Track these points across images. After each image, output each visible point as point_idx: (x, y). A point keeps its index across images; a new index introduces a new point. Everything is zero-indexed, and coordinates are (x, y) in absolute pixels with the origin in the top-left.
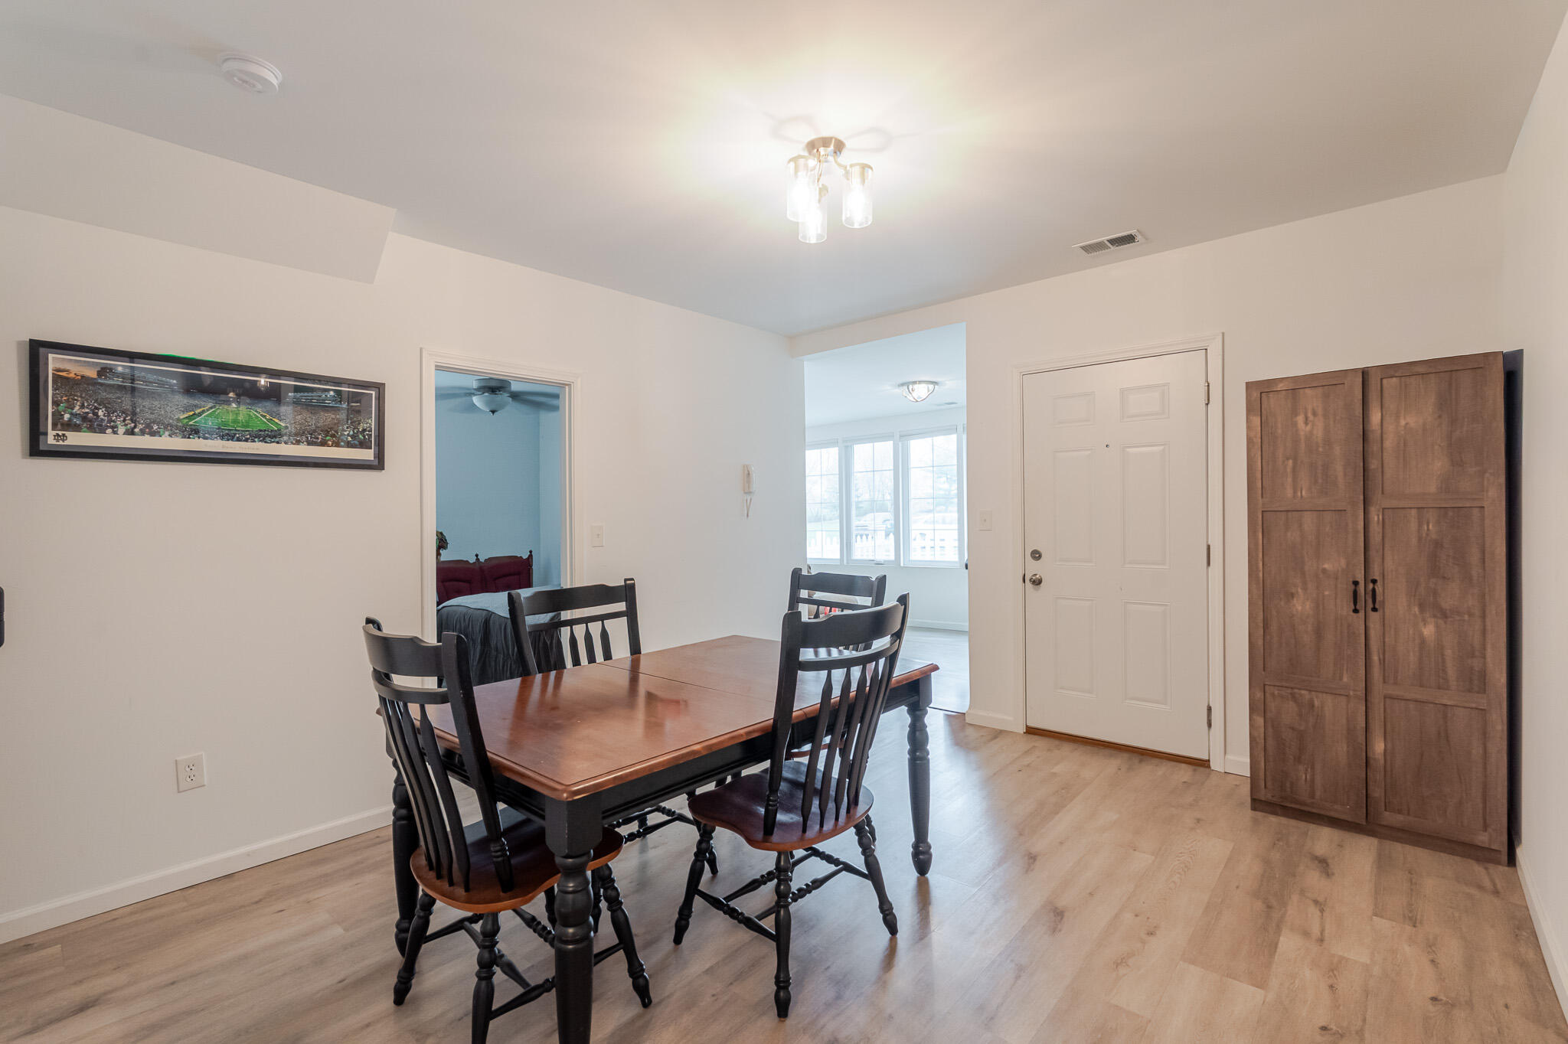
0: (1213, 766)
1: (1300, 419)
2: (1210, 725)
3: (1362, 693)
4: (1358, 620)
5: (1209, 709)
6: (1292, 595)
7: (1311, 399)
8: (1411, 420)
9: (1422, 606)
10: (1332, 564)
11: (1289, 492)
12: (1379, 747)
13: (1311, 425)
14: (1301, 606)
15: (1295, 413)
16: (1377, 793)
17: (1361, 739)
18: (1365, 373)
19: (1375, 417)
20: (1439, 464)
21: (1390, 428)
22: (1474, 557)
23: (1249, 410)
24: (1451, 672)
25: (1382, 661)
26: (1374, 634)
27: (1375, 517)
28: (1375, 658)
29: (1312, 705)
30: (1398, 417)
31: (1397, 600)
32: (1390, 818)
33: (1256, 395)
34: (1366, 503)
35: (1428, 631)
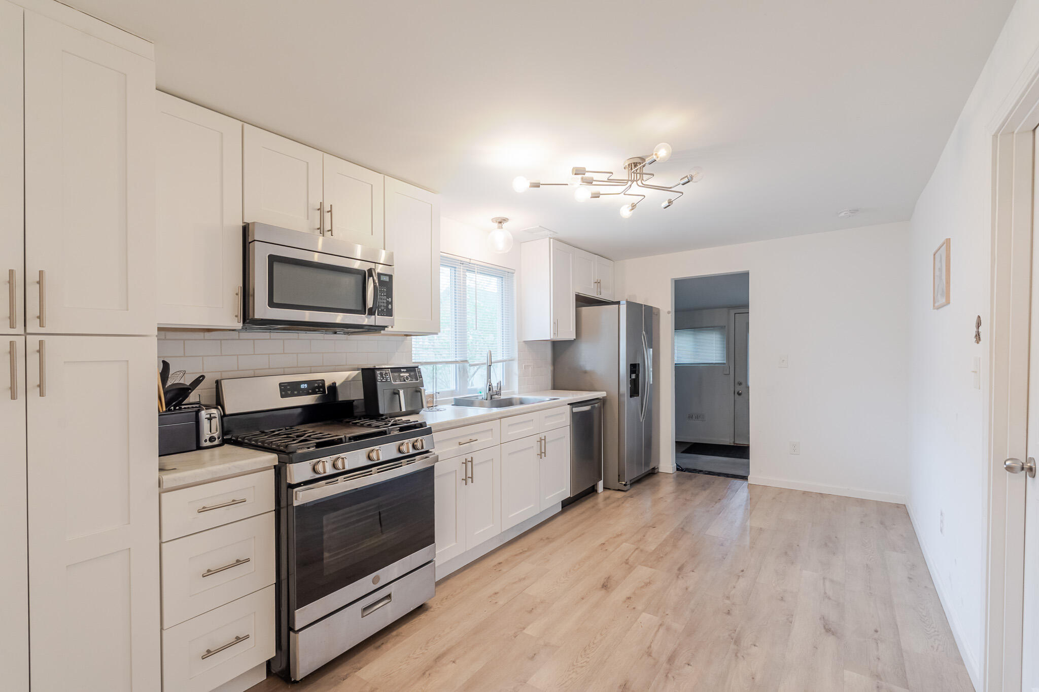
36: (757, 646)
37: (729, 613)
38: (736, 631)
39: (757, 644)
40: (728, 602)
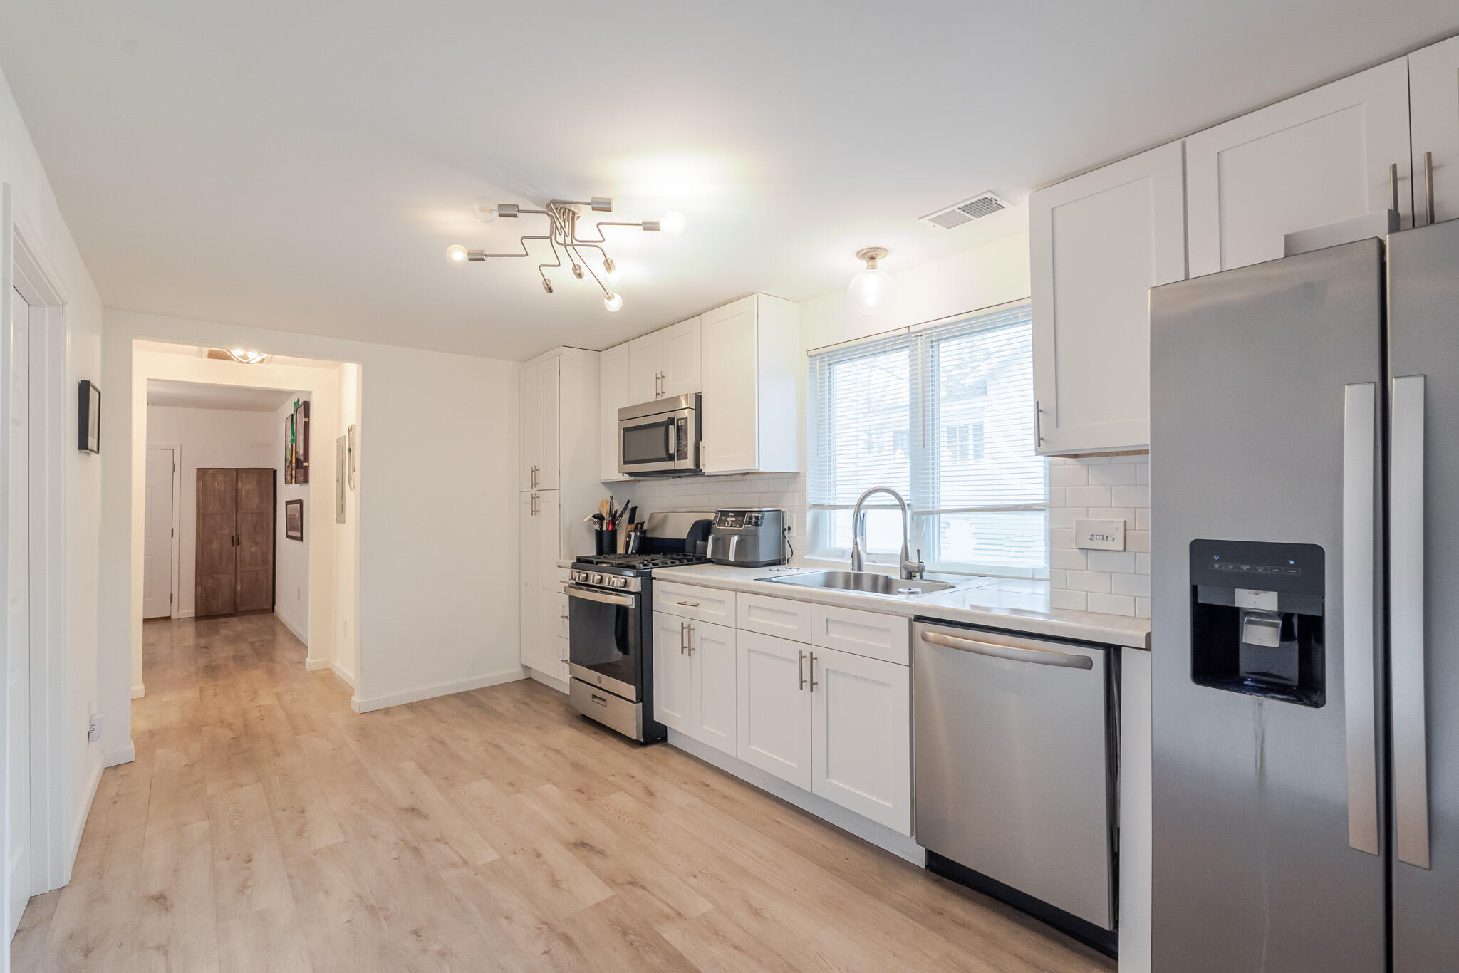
0: (172, 617)
1: (216, 484)
2: (171, 601)
3: (234, 572)
4: (233, 549)
5: (172, 595)
6: (212, 543)
7: (220, 478)
8: (249, 486)
9: (252, 542)
10: (226, 531)
11: (212, 508)
12: (239, 587)
13: (219, 485)
14: (215, 546)
15: (214, 481)
16: (238, 602)
17: (234, 584)
18: (237, 470)
19: (240, 485)
20: (257, 500)
21: (244, 488)
22: (265, 526)
23: (198, 479)
24: (259, 561)
25: (240, 561)
26: (238, 552)
27: (239, 515)
28: (238, 560)
29: (218, 579)
30: (246, 486)
31: (245, 542)
32: (243, 609)
33: (200, 474)
34: (237, 512)
35: (253, 549)
36: (345, 922)
37: (416, 933)
38: (385, 919)
39: (347, 924)
40: (436, 948)
